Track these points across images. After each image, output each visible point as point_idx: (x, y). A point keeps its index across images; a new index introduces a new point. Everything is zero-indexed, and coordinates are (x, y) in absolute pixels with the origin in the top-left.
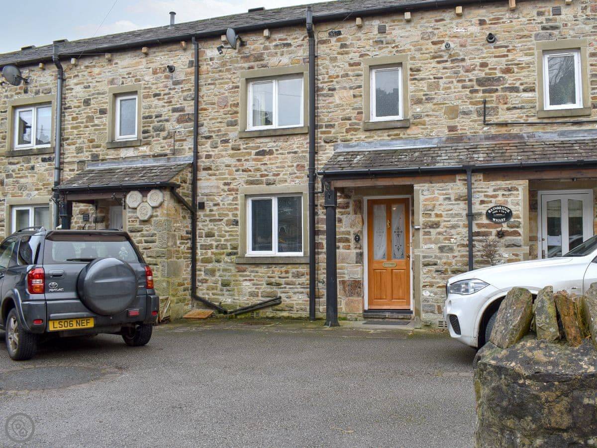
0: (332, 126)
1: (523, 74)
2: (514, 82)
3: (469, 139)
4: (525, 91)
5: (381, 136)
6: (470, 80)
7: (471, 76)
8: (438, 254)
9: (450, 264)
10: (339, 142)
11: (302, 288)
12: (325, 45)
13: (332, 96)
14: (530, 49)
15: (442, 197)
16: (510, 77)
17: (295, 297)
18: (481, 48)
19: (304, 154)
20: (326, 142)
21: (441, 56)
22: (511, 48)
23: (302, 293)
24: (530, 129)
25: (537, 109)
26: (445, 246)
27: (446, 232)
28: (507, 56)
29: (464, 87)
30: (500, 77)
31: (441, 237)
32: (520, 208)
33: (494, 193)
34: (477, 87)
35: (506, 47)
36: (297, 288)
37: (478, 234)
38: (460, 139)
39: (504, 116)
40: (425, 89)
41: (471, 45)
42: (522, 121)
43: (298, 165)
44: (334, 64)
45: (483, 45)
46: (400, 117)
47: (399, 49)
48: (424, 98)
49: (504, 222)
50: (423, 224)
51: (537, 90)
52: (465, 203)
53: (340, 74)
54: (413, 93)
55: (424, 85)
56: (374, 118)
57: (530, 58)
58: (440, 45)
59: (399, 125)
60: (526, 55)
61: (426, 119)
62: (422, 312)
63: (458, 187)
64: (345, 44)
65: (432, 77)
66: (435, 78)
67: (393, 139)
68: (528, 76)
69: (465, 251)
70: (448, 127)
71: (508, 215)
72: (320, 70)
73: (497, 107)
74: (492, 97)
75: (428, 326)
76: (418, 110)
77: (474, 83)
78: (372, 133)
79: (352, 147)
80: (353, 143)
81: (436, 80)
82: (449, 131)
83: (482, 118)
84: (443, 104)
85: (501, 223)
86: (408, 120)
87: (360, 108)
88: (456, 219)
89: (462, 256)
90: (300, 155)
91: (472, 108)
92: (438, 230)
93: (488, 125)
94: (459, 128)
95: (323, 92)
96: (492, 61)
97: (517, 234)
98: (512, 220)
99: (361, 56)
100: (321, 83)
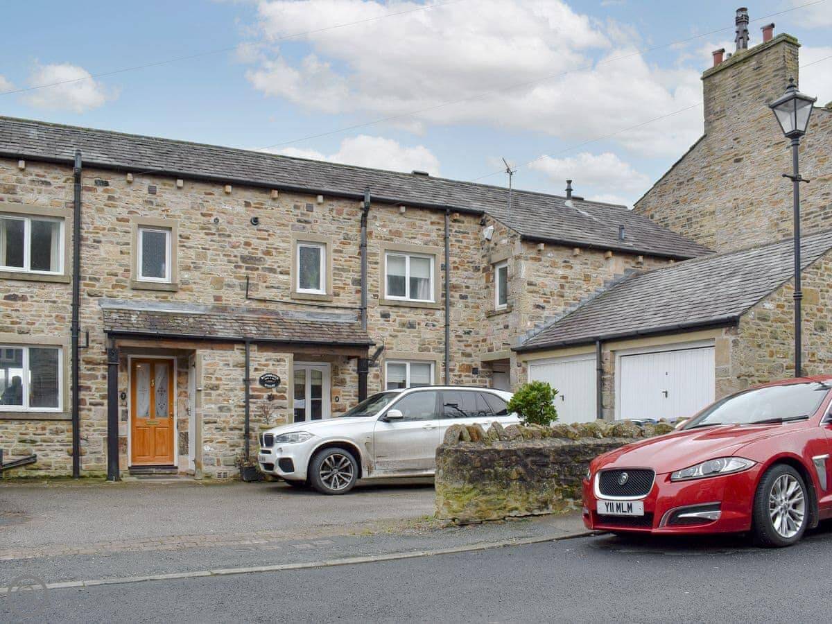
0: (97, 280)
1: (280, 258)
2: (273, 264)
3: (233, 310)
4: (281, 273)
5: (148, 297)
6: (235, 256)
7: (237, 252)
8: (217, 414)
9: (228, 422)
10: (104, 297)
11: (61, 445)
12: (90, 193)
13: (97, 248)
14: (286, 237)
15: (222, 363)
16: (269, 259)
17: (53, 455)
18: (246, 228)
19: (64, 305)
20: (89, 295)
21: (209, 229)
22: (271, 233)
23: (62, 450)
24: (284, 307)
25: (291, 291)
26: (224, 407)
27: (225, 394)
28: (268, 239)
29: (229, 261)
30: (261, 258)
31: (221, 398)
32: (287, 377)
33: (266, 363)
34: (240, 264)
35: (267, 231)
36: (55, 445)
37: (253, 397)
38: (224, 309)
39: (263, 293)
40: (193, 257)
41: (236, 224)
42: (278, 300)
43: (57, 316)
44: (101, 215)
45: (248, 226)
46: (167, 279)
47: (168, 213)
48: (192, 266)
49: (273, 387)
50: (205, 386)
51: (291, 273)
52: (242, 370)
53: (107, 227)
54: (182, 260)
55: (192, 253)
56: (141, 278)
57: (286, 244)
58: (209, 218)
59: (167, 288)
60: (283, 241)
61: (194, 286)
62: (203, 465)
63: (236, 355)
64: (114, 197)
65: (200, 246)
66: (203, 248)
67: (160, 301)
68: (284, 261)
69: (241, 411)
70: (214, 296)
71: (277, 382)
72: (84, 218)
73: (257, 284)
74: (254, 274)
75: (208, 477)
76: (186, 276)
77: (239, 259)
78: (140, 293)
79: (118, 303)
80: (119, 300)
81: (204, 251)
82: (215, 300)
83: (245, 292)
84: (210, 274)
85: (271, 388)
86: (176, 285)
87: (128, 266)
88: (234, 383)
89: (238, 416)
90: (60, 305)
91: (237, 282)
92: (219, 392)
93: (250, 299)
94: (224, 298)
95: (86, 243)
96: (255, 242)
97: (283, 398)
98: (280, 386)
99: (130, 212)
100: (86, 232)
